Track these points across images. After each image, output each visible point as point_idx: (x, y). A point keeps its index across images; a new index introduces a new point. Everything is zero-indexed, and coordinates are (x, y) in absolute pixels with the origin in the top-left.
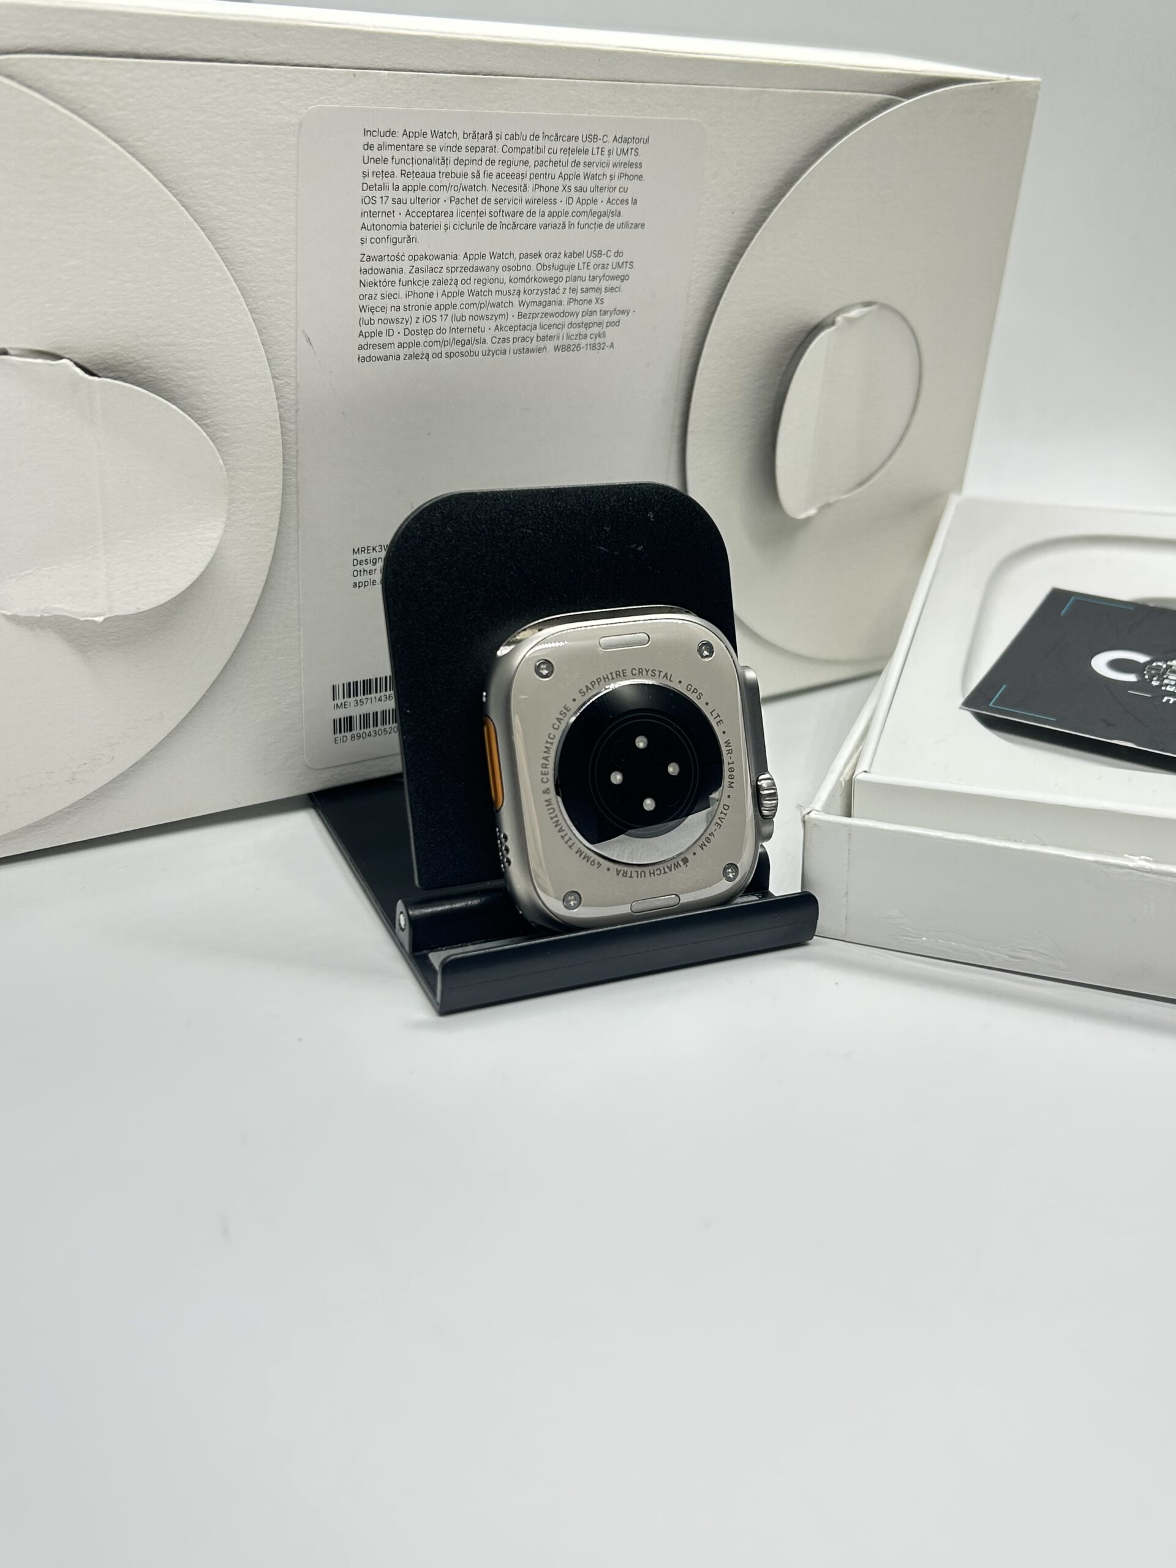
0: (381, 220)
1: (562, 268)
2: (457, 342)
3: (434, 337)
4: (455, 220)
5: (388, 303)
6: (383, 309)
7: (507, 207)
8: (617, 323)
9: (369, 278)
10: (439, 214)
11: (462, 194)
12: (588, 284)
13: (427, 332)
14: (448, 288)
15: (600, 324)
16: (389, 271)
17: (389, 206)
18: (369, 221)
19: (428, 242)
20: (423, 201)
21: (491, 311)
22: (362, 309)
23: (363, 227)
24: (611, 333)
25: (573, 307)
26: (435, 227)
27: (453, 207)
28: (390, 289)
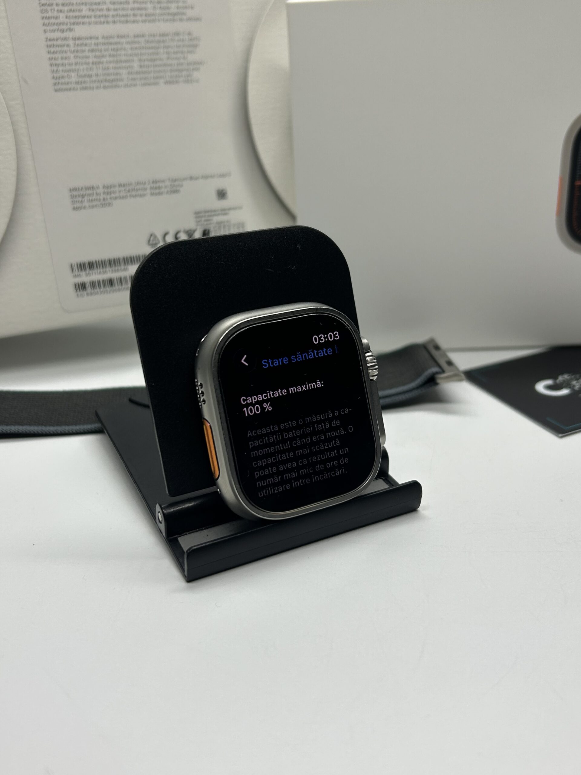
0: (52, 21)
1: (159, 42)
2: (108, 81)
3: (94, 78)
4: (93, 20)
5: (66, 62)
6: (63, 65)
7: (120, 12)
8: (197, 69)
9: (52, 49)
10: (84, 17)
11: (94, 7)
12: (176, 49)
13: (90, 76)
14: (98, 54)
15: (188, 70)
16: (62, 46)
17: (55, 14)
18: (46, 21)
19: (80, 31)
20: (74, 11)
21: (124, 65)
22: (52, 65)
23: (44, 24)
24: (195, 74)
25: (170, 62)
26: (84, 23)
27: (90, 13)
28: (64, 55)
